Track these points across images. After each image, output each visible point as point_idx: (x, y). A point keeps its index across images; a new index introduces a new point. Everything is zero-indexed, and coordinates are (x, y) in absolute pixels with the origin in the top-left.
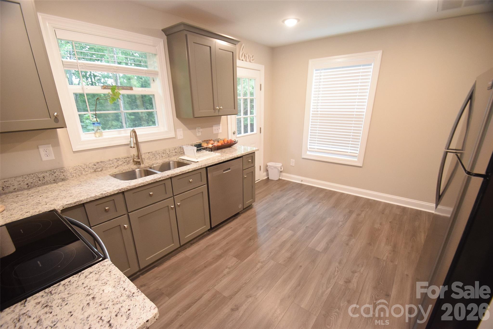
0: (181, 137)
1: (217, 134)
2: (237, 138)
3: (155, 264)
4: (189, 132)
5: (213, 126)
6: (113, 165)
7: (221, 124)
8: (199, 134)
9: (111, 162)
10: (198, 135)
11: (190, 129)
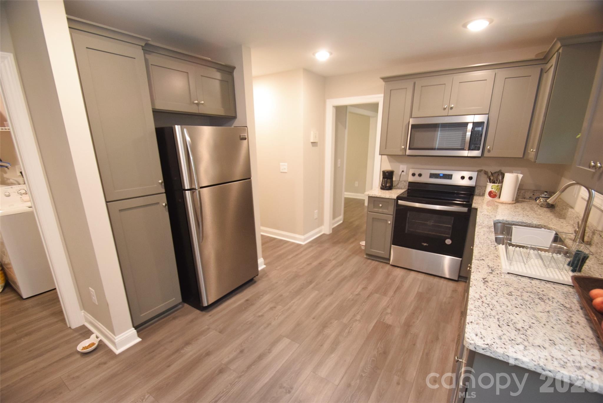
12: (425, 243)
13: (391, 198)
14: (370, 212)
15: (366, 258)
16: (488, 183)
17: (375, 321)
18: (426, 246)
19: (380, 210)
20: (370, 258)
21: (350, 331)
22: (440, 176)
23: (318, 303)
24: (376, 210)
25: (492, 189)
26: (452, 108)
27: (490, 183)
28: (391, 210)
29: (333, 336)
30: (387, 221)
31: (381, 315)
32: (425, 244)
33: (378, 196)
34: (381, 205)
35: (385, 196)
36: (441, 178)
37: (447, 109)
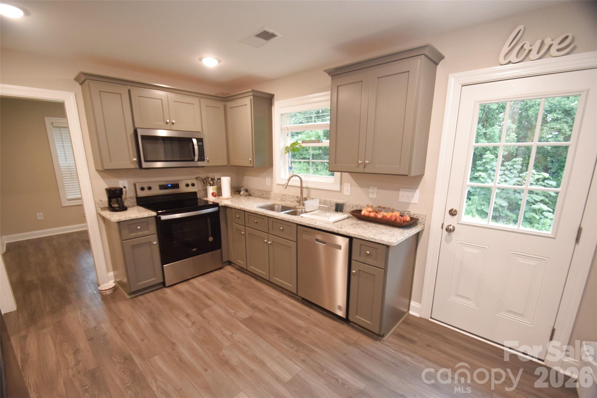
0: (348, 193)
1: (408, 204)
2: (458, 224)
3: (258, 277)
4: (358, 190)
5: (401, 189)
6: (290, 199)
7: (418, 191)
8: (374, 196)
9: (289, 197)
10: (371, 196)
11: (361, 186)
12: (194, 248)
13: (150, 216)
14: (124, 240)
15: (132, 298)
16: (207, 187)
17: (240, 324)
18: (196, 250)
19: (140, 233)
20: (136, 295)
21: (243, 343)
22: (169, 187)
23: (181, 360)
24: (133, 235)
25: (213, 190)
26: (173, 123)
27: (210, 186)
28: (153, 228)
29: (242, 358)
30: (150, 243)
31: (234, 317)
32: (195, 250)
33: (134, 218)
34: (139, 227)
35: (143, 216)
36: (170, 189)
37: (169, 124)
